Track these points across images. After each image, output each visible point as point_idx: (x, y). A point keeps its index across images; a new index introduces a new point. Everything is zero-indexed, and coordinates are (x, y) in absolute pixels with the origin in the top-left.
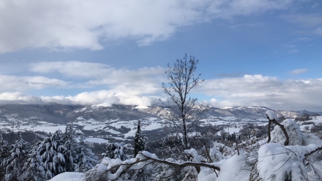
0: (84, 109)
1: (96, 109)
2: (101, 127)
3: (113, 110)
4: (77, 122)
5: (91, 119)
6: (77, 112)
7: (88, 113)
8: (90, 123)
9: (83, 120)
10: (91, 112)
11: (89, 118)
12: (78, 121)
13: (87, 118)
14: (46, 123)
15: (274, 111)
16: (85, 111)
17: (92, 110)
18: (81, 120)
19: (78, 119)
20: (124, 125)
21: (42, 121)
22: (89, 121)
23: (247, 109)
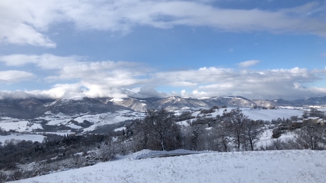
0: (54, 103)
1: (65, 103)
2: (66, 121)
3: (84, 103)
4: (44, 117)
5: (60, 113)
6: (46, 106)
7: (57, 107)
8: (58, 117)
9: (50, 115)
10: (61, 106)
11: (58, 112)
12: (45, 115)
13: (55, 112)
14: (10, 118)
15: (249, 100)
16: (54, 105)
17: (61, 104)
18: (48, 115)
19: (45, 113)
20: (88, 120)
21: (6, 116)
22: (58, 115)
23: (223, 99)
